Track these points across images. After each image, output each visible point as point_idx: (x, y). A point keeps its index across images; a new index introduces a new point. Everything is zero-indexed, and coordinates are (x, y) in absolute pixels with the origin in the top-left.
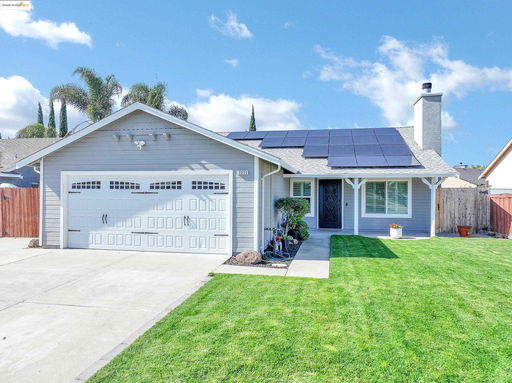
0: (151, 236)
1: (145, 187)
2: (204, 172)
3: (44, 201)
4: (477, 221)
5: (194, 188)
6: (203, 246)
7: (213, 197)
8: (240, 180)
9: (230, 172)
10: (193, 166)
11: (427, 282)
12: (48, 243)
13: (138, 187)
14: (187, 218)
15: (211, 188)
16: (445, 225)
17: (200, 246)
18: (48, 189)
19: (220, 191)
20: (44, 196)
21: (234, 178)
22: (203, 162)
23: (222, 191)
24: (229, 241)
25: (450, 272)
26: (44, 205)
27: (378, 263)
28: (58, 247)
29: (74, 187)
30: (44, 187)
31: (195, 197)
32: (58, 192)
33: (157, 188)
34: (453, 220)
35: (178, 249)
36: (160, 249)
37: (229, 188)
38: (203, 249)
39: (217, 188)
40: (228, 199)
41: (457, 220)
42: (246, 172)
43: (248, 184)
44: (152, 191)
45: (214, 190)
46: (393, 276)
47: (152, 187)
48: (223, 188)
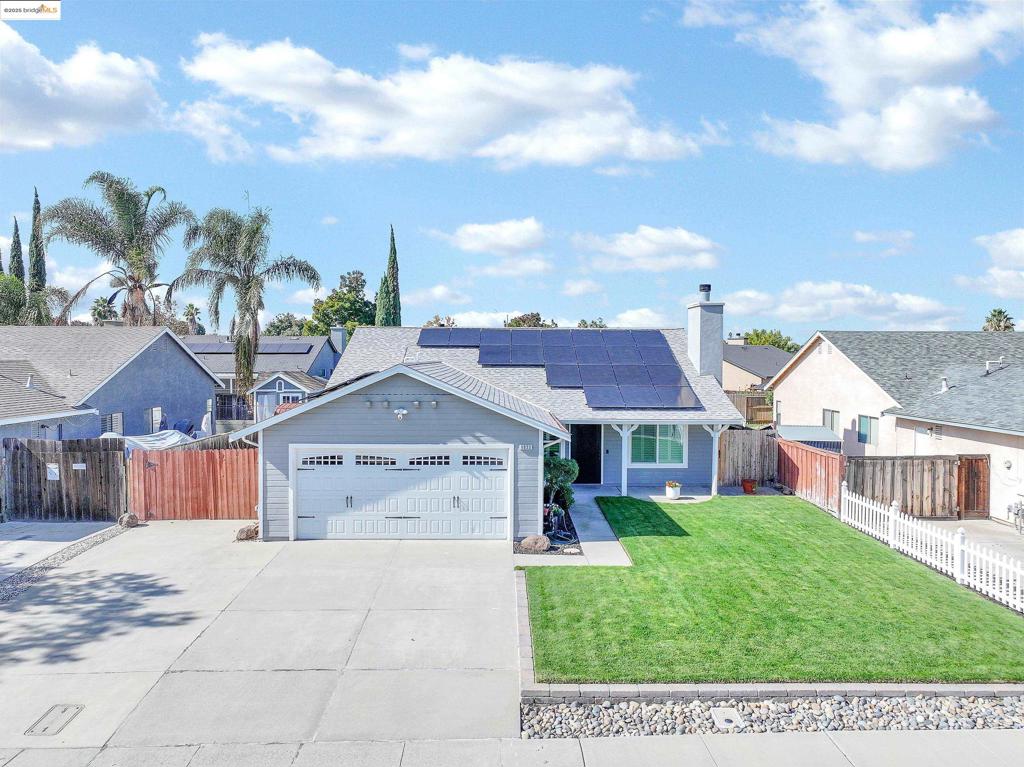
0: (410, 521)
1: (403, 463)
2: (478, 445)
3: (265, 480)
4: (763, 471)
5: (466, 463)
6: (477, 530)
7: (488, 474)
8: (522, 455)
9: (511, 447)
10: (466, 439)
11: (723, 565)
12: (271, 534)
13: (393, 463)
14: (457, 499)
15: (486, 463)
16: (727, 477)
17: (473, 530)
18: (269, 466)
19: (497, 467)
20: (265, 476)
21: (516, 454)
22: (478, 434)
23: (500, 467)
24: (509, 524)
25: (741, 551)
26: (265, 487)
27: (672, 543)
28: (287, 539)
29: (305, 463)
30: (264, 464)
31: (467, 475)
32: (285, 471)
33: (419, 463)
34: (736, 470)
35: (446, 535)
36: (423, 535)
37: (509, 464)
38: (476, 534)
39: (493, 463)
40: (508, 476)
41: (740, 469)
42: (530, 447)
43: (531, 459)
44: (412, 467)
45: (490, 466)
46: (693, 560)
47: (412, 463)
48: (500, 463)
